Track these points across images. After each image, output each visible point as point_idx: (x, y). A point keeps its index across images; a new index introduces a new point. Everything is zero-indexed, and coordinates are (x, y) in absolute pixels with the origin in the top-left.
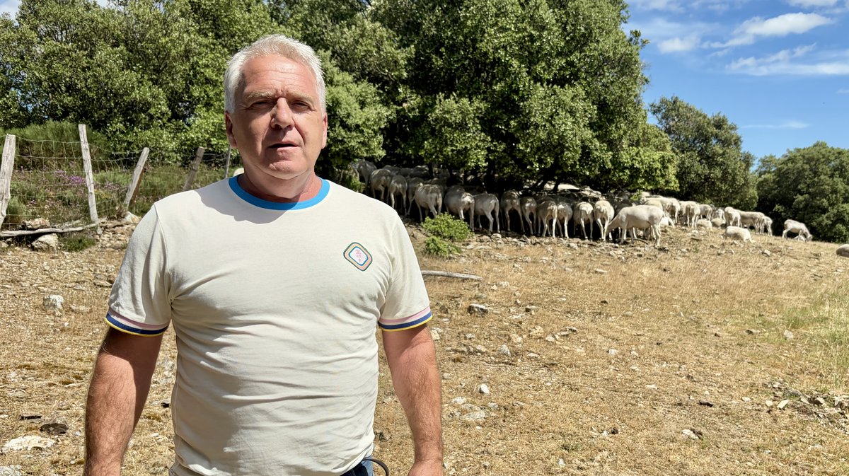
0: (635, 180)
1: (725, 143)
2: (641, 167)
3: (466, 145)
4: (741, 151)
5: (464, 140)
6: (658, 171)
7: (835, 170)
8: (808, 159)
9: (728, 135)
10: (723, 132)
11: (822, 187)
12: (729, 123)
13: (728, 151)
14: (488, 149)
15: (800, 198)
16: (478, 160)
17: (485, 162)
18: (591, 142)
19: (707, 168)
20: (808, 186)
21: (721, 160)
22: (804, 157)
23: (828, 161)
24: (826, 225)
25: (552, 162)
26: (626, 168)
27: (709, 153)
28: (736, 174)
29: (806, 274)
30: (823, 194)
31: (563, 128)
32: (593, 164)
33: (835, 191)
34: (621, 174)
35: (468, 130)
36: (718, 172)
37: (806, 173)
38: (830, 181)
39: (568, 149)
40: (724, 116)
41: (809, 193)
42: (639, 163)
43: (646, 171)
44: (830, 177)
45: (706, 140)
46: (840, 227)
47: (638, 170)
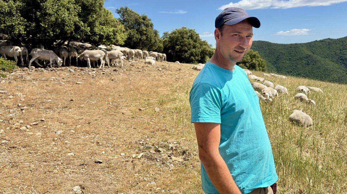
0: (102, 40)
1: (147, 26)
2: (104, 34)
3: (12, 23)
4: (154, 29)
5: (11, 21)
6: (112, 36)
7: (189, 37)
8: (180, 33)
9: (148, 23)
10: (145, 21)
11: (185, 43)
12: (148, 18)
13: (148, 29)
14: (26, 25)
15: (178, 47)
16: (20, 30)
17: (25, 31)
18: (79, 23)
19: (140, 36)
20: (181, 42)
21: (145, 32)
22: (178, 32)
23: (187, 33)
24: (187, 57)
25: (59, 31)
26: (97, 35)
27: (141, 30)
28: (151, 38)
29: (173, 78)
30: (186, 45)
31: (63, 15)
32: (81, 33)
33: (190, 44)
34: (95, 37)
35: (13, 16)
36: (144, 37)
37: (179, 38)
38: (187, 40)
39: (67, 25)
40: (146, 15)
41: (181, 45)
42: (103, 33)
43: (106, 36)
44: (188, 39)
45: (139, 25)
46: (192, 57)
47: (102, 35)
